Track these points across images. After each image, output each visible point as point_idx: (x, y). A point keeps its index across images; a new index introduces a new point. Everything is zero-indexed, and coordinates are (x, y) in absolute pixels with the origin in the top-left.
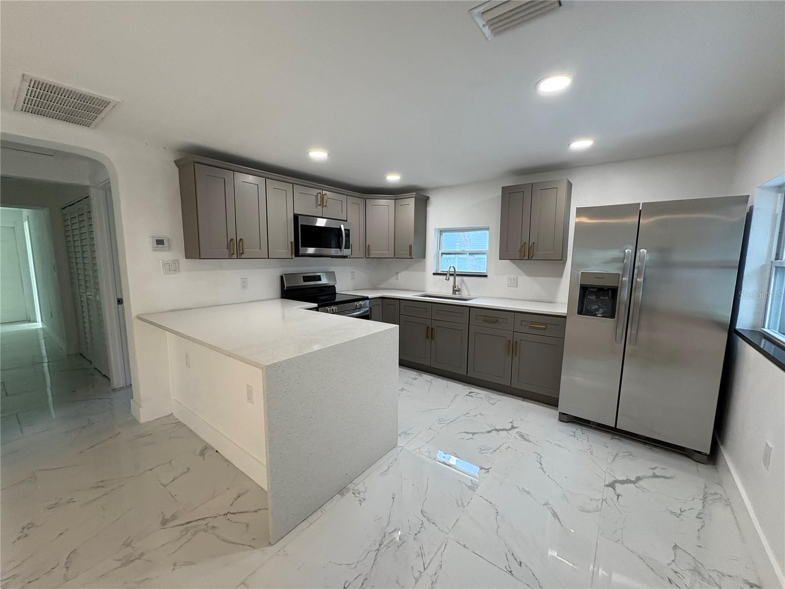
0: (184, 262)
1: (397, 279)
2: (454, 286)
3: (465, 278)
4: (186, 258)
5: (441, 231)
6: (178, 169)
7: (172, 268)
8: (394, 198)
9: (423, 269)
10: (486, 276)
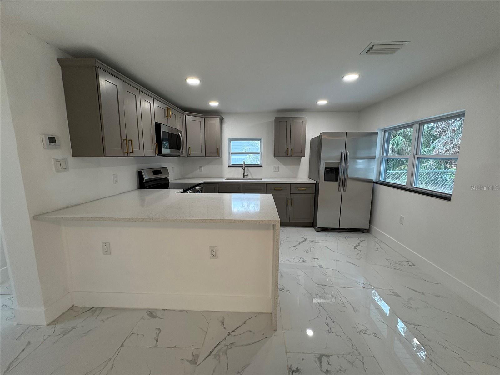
0: (72, 160)
1: (201, 170)
2: (244, 173)
3: (249, 168)
4: (73, 156)
5: (230, 140)
6: (61, 67)
7: (62, 166)
8: (204, 116)
9: (221, 163)
10: (261, 166)
